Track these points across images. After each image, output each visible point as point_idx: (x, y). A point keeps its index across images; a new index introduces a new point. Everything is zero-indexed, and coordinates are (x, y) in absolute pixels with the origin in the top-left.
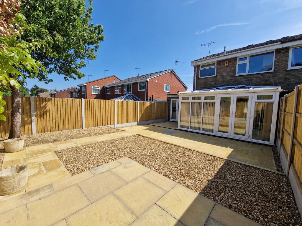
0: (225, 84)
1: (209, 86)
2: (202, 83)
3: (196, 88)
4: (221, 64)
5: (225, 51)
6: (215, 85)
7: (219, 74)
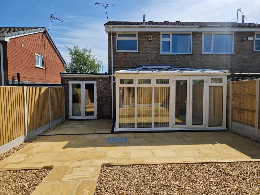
0: (149, 64)
1: (130, 64)
2: (121, 60)
3: (113, 66)
4: (144, 37)
5: (144, 21)
6: (138, 64)
7: (142, 50)
